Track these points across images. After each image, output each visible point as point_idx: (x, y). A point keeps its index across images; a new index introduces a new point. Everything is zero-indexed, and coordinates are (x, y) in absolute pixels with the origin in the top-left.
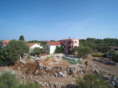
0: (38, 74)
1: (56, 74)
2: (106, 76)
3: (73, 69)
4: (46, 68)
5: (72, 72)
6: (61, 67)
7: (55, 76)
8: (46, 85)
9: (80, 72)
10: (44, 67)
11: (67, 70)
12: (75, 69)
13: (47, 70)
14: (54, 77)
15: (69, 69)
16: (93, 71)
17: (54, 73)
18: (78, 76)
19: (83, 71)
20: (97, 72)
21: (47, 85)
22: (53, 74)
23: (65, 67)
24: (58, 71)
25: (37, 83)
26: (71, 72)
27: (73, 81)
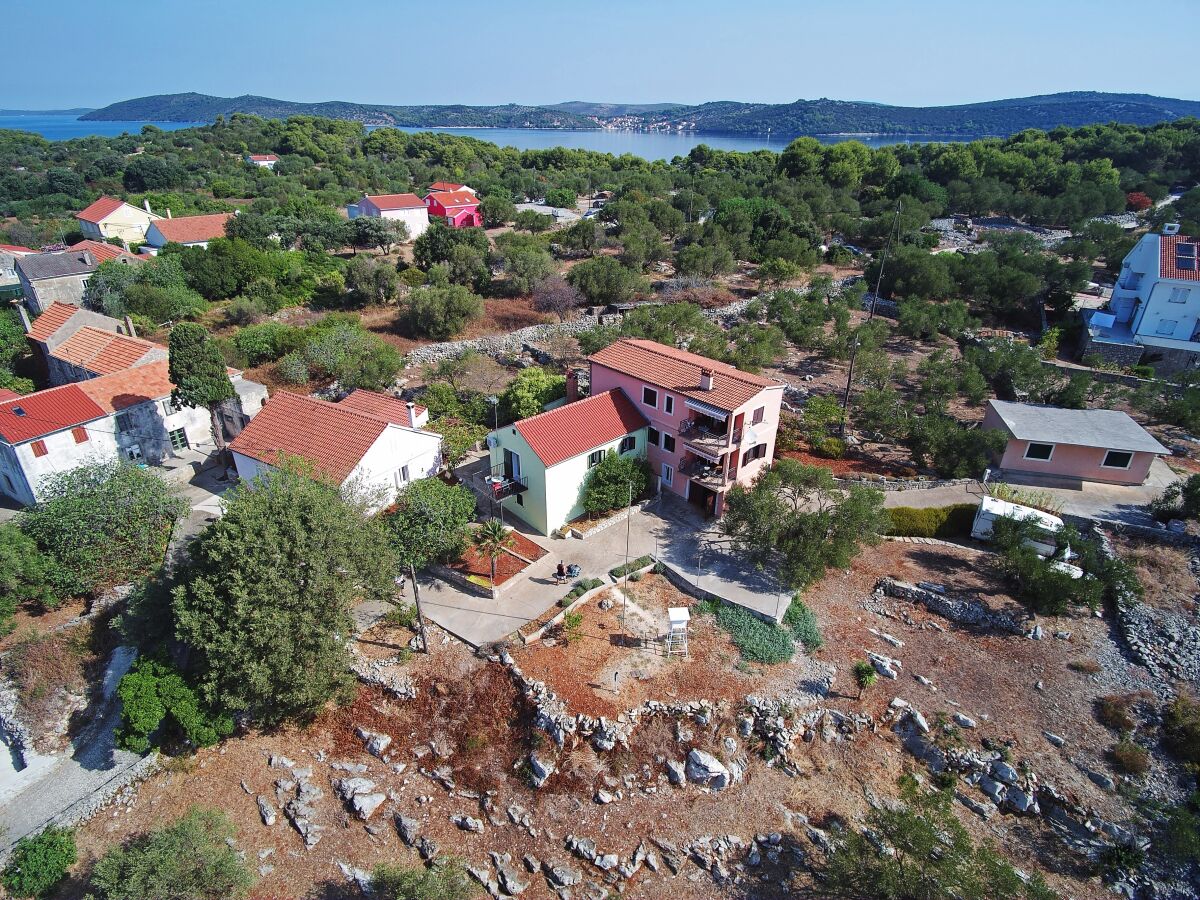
0: (558, 783)
1: (679, 769)
2: (968, 755)
3: (781, 722)
4: (599, 731)
5: (775, 739)
6: (702, 711)
7: (673, 781)
8: (646, 863)
9: (820, 726)
10: (581, 727)
11: (742, 726)
12: (788, 718)
13: (609, 745)
14: (667, 789)
15: (750, 721)
16: (898, 718)
17: (661, 759)
18: (808, 763)
19: (839, 725)
20: (920, 728)
21: (653, 860)
22: (658, 771)
23: (726, 706)
24: (689, 747)
25: (592, 861)
26: (764, 737)
27: (789, 805)
